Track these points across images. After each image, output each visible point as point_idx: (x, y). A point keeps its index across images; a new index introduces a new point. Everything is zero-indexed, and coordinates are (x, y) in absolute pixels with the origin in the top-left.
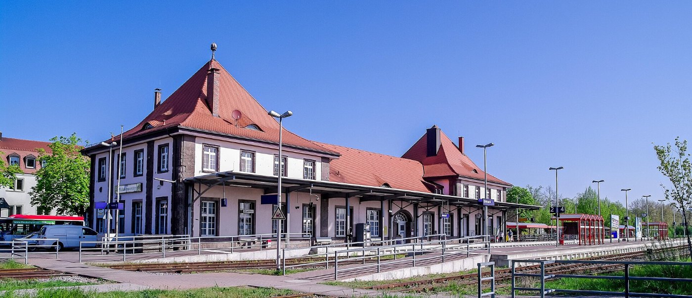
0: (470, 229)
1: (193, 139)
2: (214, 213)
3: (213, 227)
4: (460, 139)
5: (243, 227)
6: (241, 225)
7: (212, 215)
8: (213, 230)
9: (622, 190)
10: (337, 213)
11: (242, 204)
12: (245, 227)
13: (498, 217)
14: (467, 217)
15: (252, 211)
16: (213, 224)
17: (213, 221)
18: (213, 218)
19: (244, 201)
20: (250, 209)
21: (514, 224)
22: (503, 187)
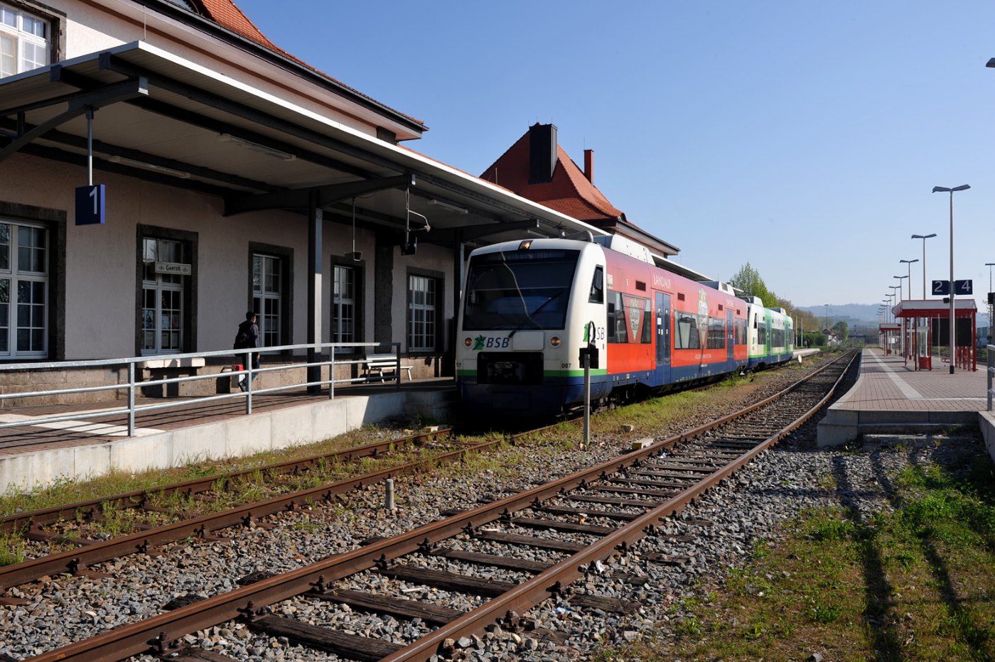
2: (40, 268)
3: (39, 322)
4: (588, 154)
5: (152, 322)
6: (145, 316)
7: (33, 277)
8: (38, 335)
10: (411, 288)
11: (150, 244)
12: (161, 322)
15: (185, 270)
16: (39, 311)
17: (39, 298)
18: (39, 286)
19: (155, 233)
20: (177, 260)
22: (664, 254)
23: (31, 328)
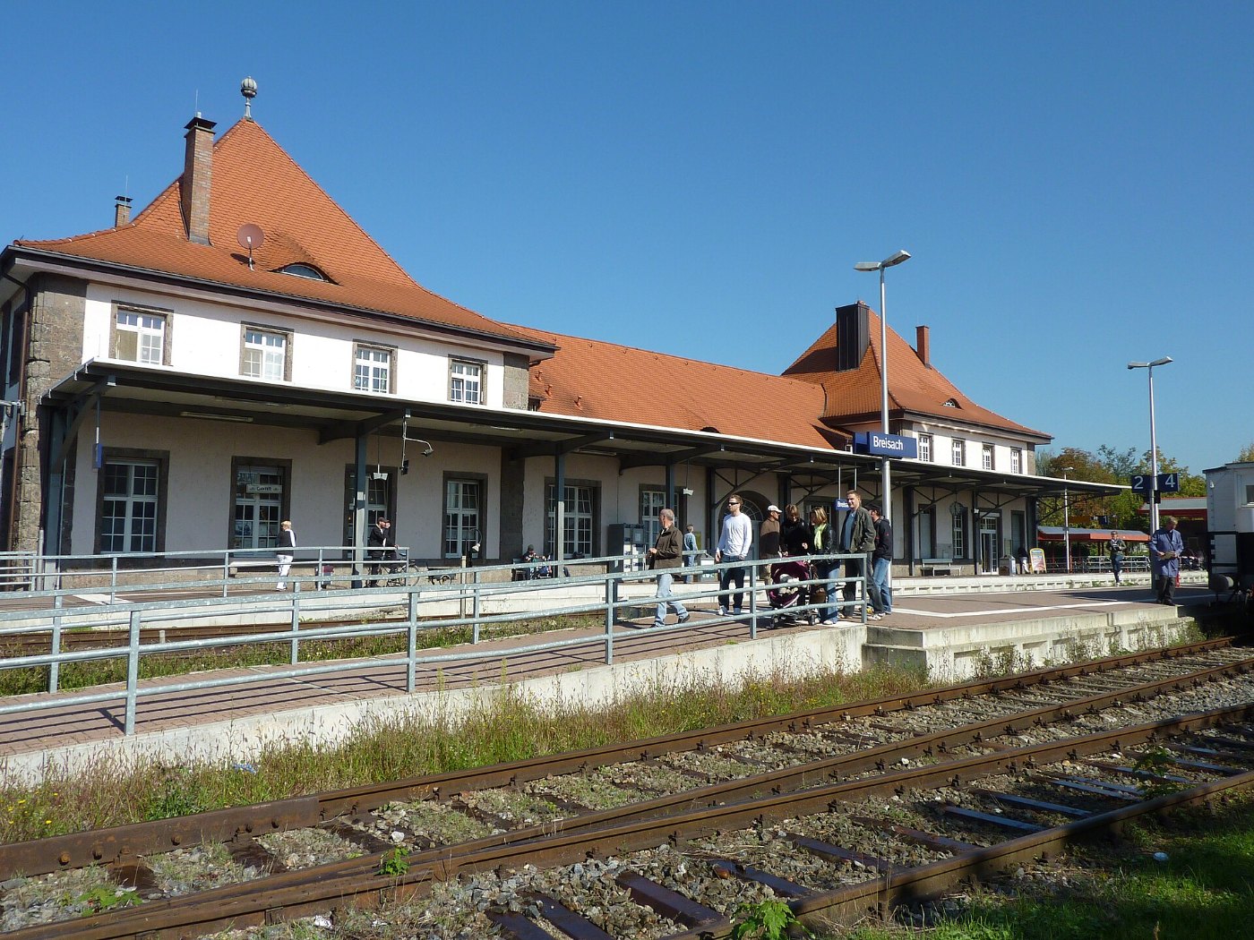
0: (939, 541)
1: (78, 287)
2: (151, 493)
3: (148, 530)
8: (148, 539)
13: (1014, 513)
14: (931, 512)
15: (276, 490)
16: (150, 523)
19: (250, 462)
21: (1058, 531)
22: (1028, 443)
23: (142, 535)
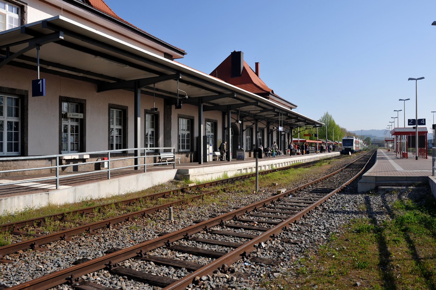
2: (17, 115)
3: (16, 139)
4: (257, 64)
5: (66, 139)
6: (63, 136)
7: (14, 119)
8: (16, 145)
9: (394, 111)
10: (179, 124)
11: (65, 105)
12: (71, 139)
15: (80, 116)
16: (16, 134)
17: (16, 129)
18: (16, 123)
19: (67, 100)
20: (77, 112)
22: (291, 108)
23: (13, 142)
